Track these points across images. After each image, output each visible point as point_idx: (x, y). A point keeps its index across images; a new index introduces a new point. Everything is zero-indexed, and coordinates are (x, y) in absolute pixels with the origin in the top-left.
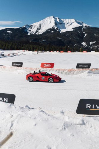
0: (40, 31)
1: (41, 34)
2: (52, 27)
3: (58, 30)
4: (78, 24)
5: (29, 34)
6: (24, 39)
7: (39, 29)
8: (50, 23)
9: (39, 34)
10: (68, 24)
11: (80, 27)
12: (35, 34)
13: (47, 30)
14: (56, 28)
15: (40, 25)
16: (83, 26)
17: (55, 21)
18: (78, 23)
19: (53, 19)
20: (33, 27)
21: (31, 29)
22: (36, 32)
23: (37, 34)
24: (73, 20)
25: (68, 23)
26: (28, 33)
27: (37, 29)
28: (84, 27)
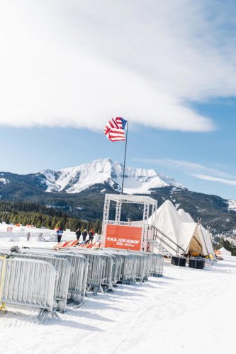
0: (75, 185)
1: (76, 194)
2: (105, 182)
3: (116, 188)
4: (162, 182)
5: (48, 190)
6: (34, 199)
7: (75, 183)
8: (101, 172)
9: (73, 192)
10: (141, 180)
11: (166, 188)
12: (64, 190)
13: (93, 186)
14: (112, 184)
15: (79, 174)
16: (172, 187)
17: (113, 168)
18: (164, 179)
19: (109, 163)
20: (61, 177)
21: (56, 179)
22: (67, 187)
23: (68, 191)
24: (151, 172)
25: (140, 177)
26: (46, 187)
27: (71, 181)
28: (174, 189)
